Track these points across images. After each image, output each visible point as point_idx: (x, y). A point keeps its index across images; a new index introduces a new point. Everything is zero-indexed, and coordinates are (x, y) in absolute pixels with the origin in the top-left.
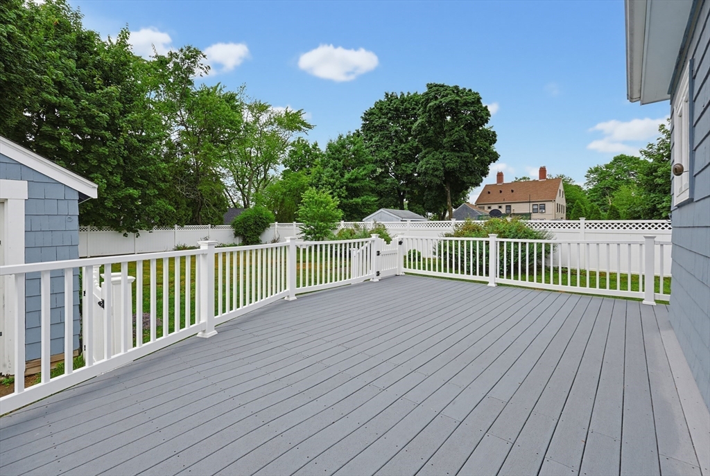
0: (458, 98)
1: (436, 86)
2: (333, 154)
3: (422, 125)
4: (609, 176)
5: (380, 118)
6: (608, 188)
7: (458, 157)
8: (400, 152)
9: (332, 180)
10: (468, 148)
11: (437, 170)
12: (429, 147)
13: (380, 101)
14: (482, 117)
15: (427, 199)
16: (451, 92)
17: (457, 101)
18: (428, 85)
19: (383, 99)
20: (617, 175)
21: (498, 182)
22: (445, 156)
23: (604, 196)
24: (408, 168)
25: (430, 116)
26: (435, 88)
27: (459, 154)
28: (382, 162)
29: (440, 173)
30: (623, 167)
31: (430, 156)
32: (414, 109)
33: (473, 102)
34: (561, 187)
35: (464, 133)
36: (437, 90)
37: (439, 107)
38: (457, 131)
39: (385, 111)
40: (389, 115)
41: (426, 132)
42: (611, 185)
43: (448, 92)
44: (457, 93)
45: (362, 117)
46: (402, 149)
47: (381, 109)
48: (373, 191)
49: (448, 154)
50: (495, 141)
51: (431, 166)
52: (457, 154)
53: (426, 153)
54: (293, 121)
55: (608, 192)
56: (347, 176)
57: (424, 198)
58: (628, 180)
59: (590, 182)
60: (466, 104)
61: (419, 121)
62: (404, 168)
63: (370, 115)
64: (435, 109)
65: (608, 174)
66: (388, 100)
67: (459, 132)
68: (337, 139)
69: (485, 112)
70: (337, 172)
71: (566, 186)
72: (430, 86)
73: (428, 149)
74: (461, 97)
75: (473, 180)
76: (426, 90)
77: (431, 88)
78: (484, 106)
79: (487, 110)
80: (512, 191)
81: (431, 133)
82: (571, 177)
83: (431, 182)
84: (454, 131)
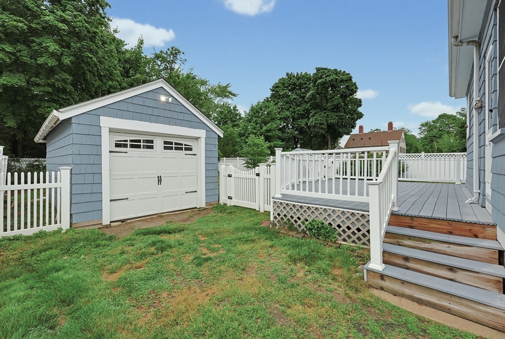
0: (337, 77)
1: (322, 69)
2: (254, 114)
3: (313, 95)
4: (435, 128)
5: (283, 90)
6: (435, 137)
7: (337, 116)
8: (297, 112)
9: (254, 131)
10: (343, 110)
11: (323, 124)
12: (317, 109)
13: (283, 78)
14: (353, 90)
15: (314, 144)
16: (332, 73)
17: (336, 79)
18: (316, 68)
19: (285, 76)
20: (441, 127)
21: (360, 132)
22: (328, 115)
23: (432, 142)
24: (302, 123)
25: (318, 89)
26: (321, 71)
27: (337, 114)
28: (285, 119)
29: (325, 126)
30: (445, 122)
31: (318, 115)
32: (306, 84)
33: (347, 80)
34: (403, 136)
35: (341, 100)
36: (323, 72)
37: (324, 83)
38: (336, 99)
39: (286, 85)
40: (290, 88)
41: (315, 100)
42: (437, 134)
43: (330, 73)
44: (336, 74)
45: (270, 89)
46: (298, 110)
47: (284, 84)
48: (279, 138)
49: (329, 114)
50: (360, 105)
51: (319, 122)
52: (336, 114)
53: (315, 113)
54: (224, 92)
55: (434, 139)
56: (265, 128)
57: (313, 143)
58: (448, 131)
59: (422, 132)
60: (342, 81)
61: (311, 92)
62: (299, 123)
63: (276, 88)
64: (322, 85)
65: (435, 126)
66: (288, 78)
67: (337, 99)
68: (256, 104)
69: (354, 86)
70: (258, 125)
71: (406, 135)
72: (318, 70)
73: (316, 111)
74: (338, 76)
75: (346, 131)
76: (315, 71)
77: (319, 70)
78: (354, 82)
79: (356, 85)
80: (370, 138)
81: (318, 100)
82: (409, 129)
83: (318, 132)
84: (334, 99)
